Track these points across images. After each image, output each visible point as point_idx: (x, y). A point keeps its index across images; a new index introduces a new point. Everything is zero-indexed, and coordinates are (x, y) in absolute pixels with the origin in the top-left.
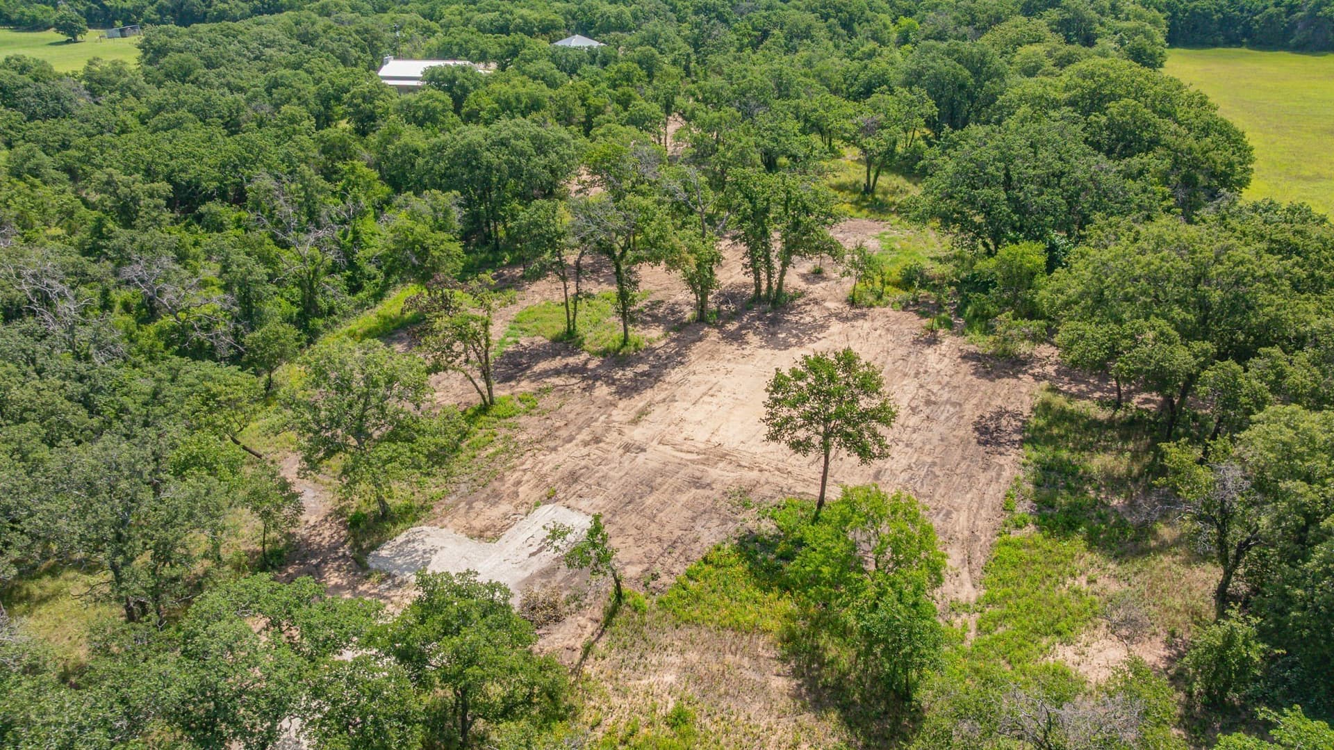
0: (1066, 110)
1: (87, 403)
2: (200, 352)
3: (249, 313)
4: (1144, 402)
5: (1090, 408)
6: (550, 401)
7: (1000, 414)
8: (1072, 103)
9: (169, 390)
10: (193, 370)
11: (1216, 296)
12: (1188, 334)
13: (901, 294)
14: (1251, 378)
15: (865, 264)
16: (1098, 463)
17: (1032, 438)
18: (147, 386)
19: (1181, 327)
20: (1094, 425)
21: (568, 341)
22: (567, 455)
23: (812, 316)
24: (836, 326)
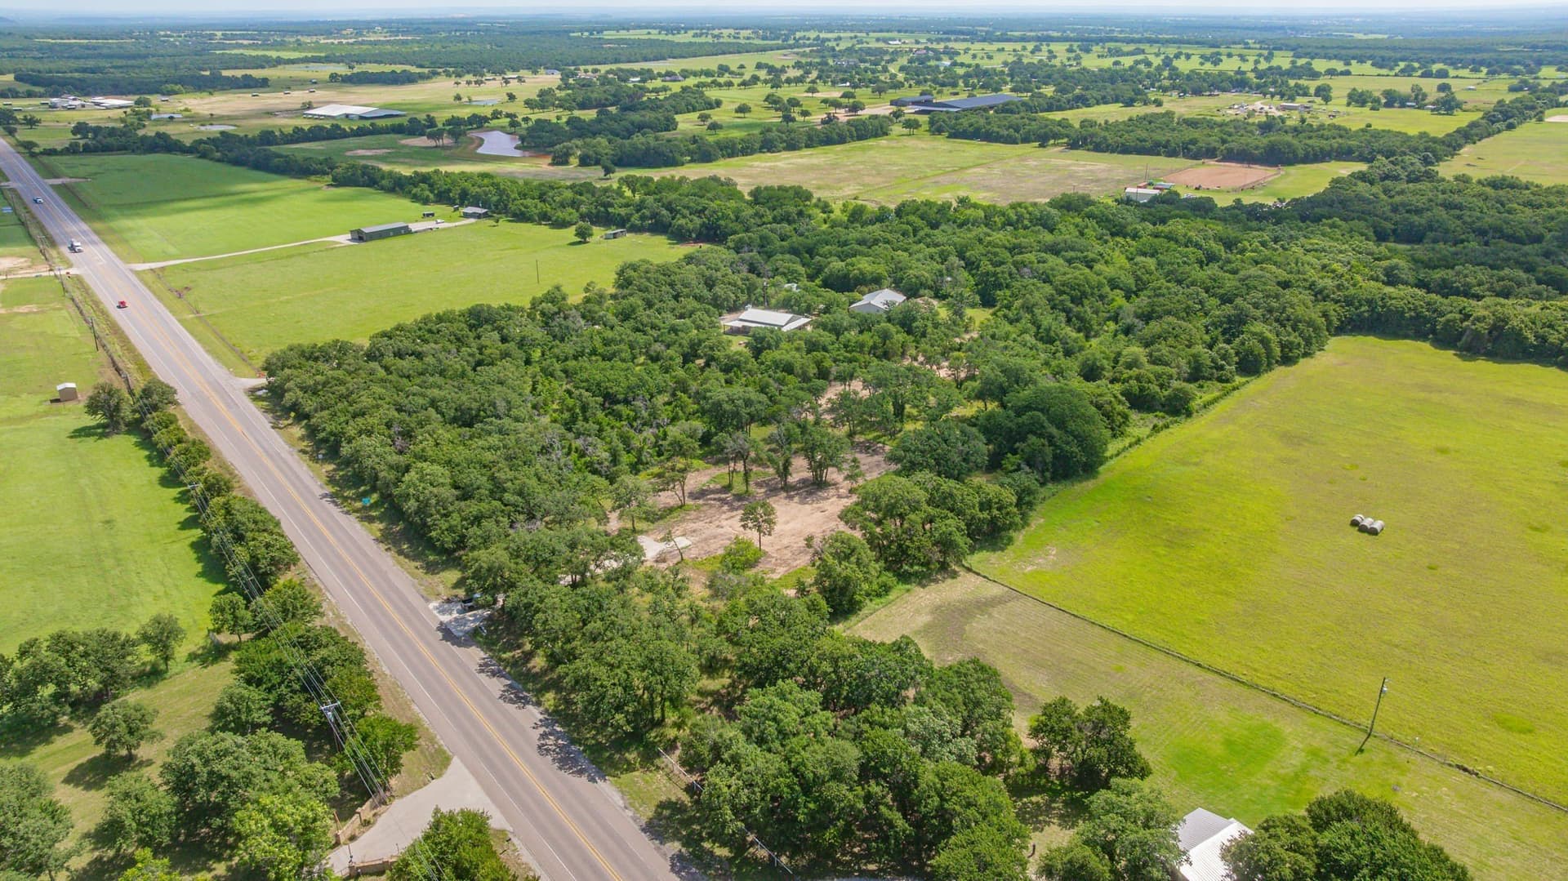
1: (559, 482)
2: (595, 472)
3: (615, 460)
6: (705, 508)
9: (582, 483)
10: (591, 477)
18: (576, 480)
21: (727, 488)
22: (697, 525)
23: (829, 494)
24: (833, 499)
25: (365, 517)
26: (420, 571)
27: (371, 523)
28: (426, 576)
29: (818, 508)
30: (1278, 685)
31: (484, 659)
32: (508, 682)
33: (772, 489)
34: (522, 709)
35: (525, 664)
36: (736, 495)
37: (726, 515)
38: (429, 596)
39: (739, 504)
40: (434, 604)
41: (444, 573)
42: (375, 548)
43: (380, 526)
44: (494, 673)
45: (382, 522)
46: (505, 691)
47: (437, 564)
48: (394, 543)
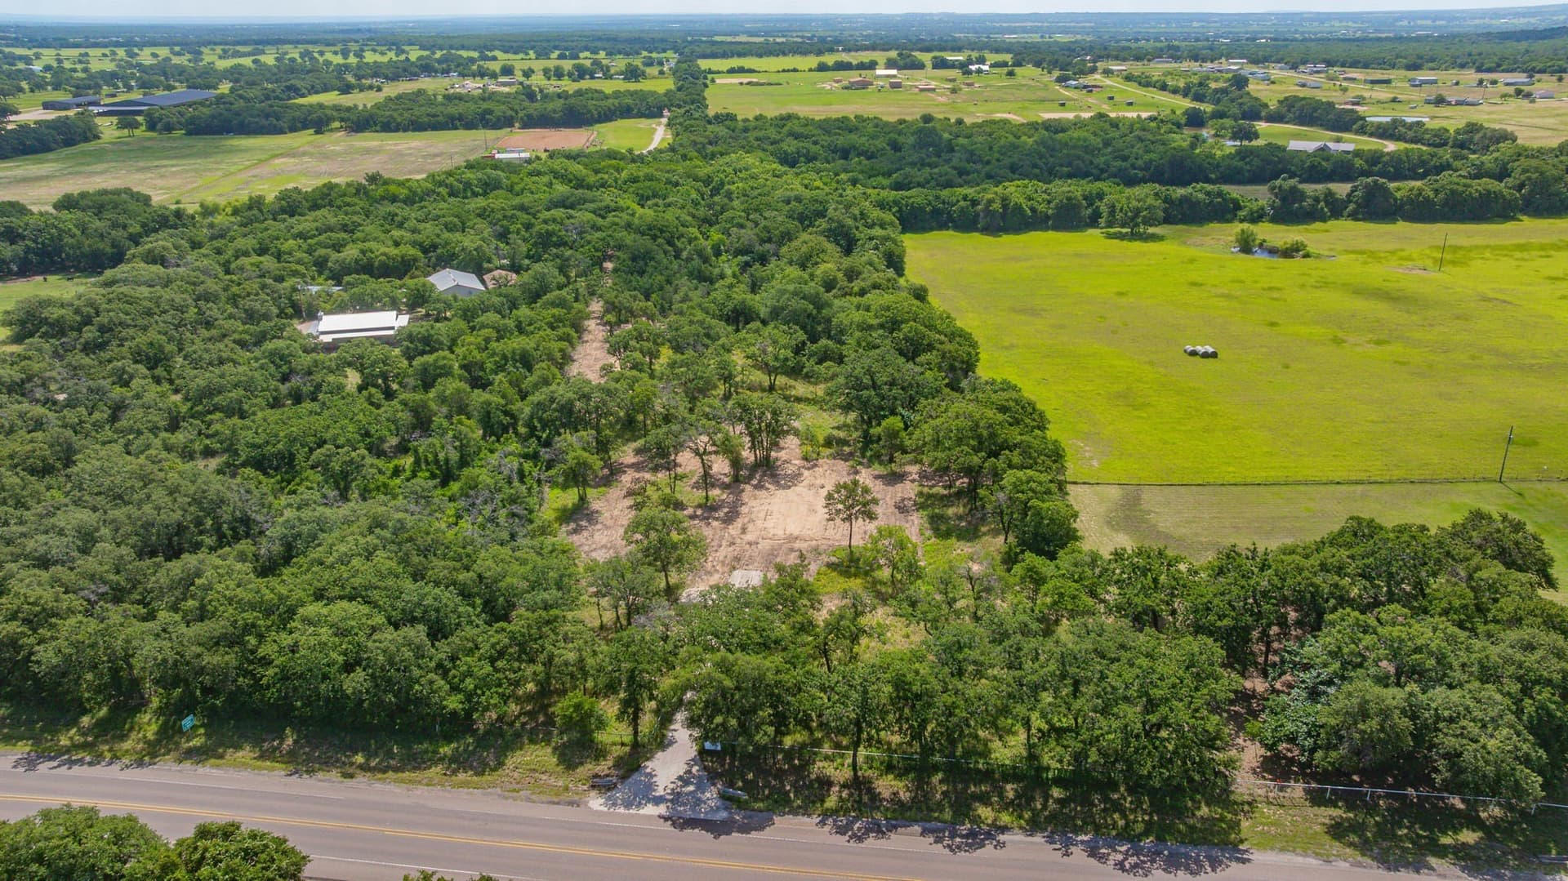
0: (881, 332)
4: (962, 482)
5: (939, 490)
7: (903, 500)
8: (882, 326)
11: (985, 433)
12: (976, 450)
13: (828, 451)
14: (1001, 463)
15: (808, 438)
16: (951, 511)
17: (921, 507)
19: (973, 448)
20: (943, 497)
22: (725, 552)
23: (790, 469)
24: (806, 473)
25: (190, 754)
26: (461, 776)
27: (221, 757)
28: (487, 778)
29: (811, 486)
30: (1397, 474)
31: (823, 823)
32: (917, 828)
33: (725, 487)
34: (1003, 845)
35: (875, 797)
36: (699, 506)
37: (734, 530)
38: (560, 798)
39: (721, 513)
40: (596, 803)
41: (514, 759)
42: (325, 786)
43: (246, 754)
44: (878, 831)
45: (237, 747)
46: (938, 840)
47: (473, 753)
48: (327, 764)
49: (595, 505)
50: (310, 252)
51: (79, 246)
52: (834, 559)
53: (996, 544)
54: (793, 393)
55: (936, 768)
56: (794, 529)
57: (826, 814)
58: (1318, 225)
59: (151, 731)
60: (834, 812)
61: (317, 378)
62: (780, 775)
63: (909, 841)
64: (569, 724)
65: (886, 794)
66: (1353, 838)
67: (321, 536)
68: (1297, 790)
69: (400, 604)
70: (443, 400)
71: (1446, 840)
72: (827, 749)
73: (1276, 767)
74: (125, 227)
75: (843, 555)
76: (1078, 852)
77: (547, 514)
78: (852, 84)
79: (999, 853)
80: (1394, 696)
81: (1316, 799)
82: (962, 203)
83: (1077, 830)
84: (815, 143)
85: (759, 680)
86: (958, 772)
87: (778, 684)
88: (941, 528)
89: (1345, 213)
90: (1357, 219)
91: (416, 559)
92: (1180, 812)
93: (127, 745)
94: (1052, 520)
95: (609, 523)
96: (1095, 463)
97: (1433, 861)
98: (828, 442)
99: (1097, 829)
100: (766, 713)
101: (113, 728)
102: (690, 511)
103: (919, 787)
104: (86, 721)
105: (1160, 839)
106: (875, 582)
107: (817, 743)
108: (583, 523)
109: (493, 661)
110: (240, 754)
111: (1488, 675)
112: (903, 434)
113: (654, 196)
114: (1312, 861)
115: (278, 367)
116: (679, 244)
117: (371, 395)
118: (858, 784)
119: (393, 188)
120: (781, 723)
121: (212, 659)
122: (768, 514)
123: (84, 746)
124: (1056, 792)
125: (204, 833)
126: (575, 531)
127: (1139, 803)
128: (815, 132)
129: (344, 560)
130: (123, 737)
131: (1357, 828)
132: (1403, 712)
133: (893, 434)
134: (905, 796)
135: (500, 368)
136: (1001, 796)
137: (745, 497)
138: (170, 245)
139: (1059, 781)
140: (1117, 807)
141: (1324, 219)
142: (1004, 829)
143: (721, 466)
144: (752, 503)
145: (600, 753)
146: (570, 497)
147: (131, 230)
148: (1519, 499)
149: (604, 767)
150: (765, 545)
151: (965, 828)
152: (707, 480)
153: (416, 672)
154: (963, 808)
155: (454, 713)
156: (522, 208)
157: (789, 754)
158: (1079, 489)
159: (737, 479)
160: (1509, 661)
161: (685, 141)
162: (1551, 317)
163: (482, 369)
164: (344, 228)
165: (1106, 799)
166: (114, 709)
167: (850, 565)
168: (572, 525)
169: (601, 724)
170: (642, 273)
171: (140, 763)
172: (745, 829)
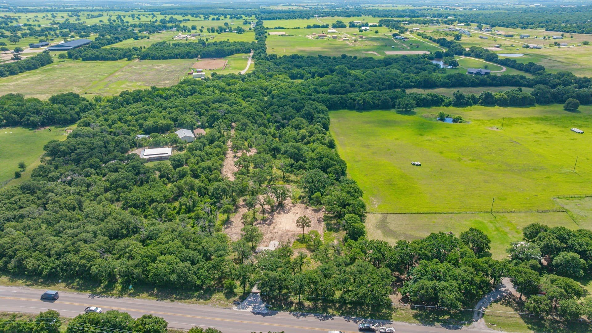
5: (330, 215)
6: (260, 228)
7: (319, 218)
11: (342, 201)
13: (300, 201)
14: (346, 210)
15: (293, 197)
16: (333, 222)
17: (324, 220)
20: (331, 217)
21: (255, 218)
22: (269, 235)
23: (288, 207)
24: (293, 208)
25: (130, 295)
26: (201, 301)
27: (139, 296)
28: (207, 301)
29: (294, 213)
30: (463, 210)
31: (290, 313)
32: (313, 315)
33: (269, 213)
34: (333, 319)
35: (304, 307)
36: (262, 220)
37: (271, 227)
38: (226, 307)
39: (267, 222)
40: (235, 308)
41: (214, 296)
42: (166, 303)
43: (145, 295)
44: (304, 315)
45: (143, 293)
46: (318, 318)
47: (203, 295)
48: (166, 298)
49: (232, 219)
50: (137, 121)
51: (61, 117)
52: (299, 238)
53: (343, 234)
54: (291, 179)
55: (319, 299)
56: (288, 228)
57: (291, 311)
58: (469, 107)
59: (120, 288)
60: (293, 311)
61: (148, 175)
62: (281, 301)
63: (311, 318)
64: (227, 288)
65: (306, 306)
66: (419, 318)
67: (159, 234)
68: (408, 306)
69: (183, 256)
70: (186, 183)
71: (441, 318)
72: (293, 294)
73: (405, 300)
74: (74, 109)
75: (301, 236)
76: (351, 321)
77: (218, 223)
78: (319, 36)
79: (332, 321)
80: (431, 284)
81: (413, 308)
82: (350, 100)
83: (352, 315)
84: (303, 69)
85: (275, 279)
86: (325, 300)
87: (280, 279)
88: (330, 228)
89: (479, 103)
90: (482, 105)
91: (186, 242)
92: (379, 311)
93: (115, 292)
94: (357, 229)
95: (236, 225)
96: (376, 206)
97: (436, 323)
98: (299, 198)
99: (357, 315)
100: (277, 286)
101: (110, 287)
102: (259, 221)
103: (315, 304)
104: (102, 285)
105: (372, 318)
106: (309, 245)
107: (290, 293)
108: (229, 225)
109: (208, 271)
110: (144, 295)
111: (455, 278)
112: (321, 197)
113: (248, 97)
114: (407, 324)
115: (135, 170)
116: (256, 118)
117: (164, 181)
118: (300, 304)
119: (161, 92)
120: (281, 288)
121: (136, 271)
122: (281, 223)
123: (103, 292)
124: (349, 306)
125: (145, 317)
126: (227, 228)
127: (369, 309)
128: (304, 64)
129: (167, 242)
130: (113, 290)
131: (420, 315)
132: (432, 288)
133: (317, 198)
134: (311, 306)
135: (202, 171)
136: (335, 307)
137: (275, 216)
138: (90, 118)
139: (350, 303)
140: (363, 310)
141: (471, 105)
142: (334, 315)
143: (267, 207)
144: (277, 219)
145: (235, 295)
146: (225, 217)
147: (76, 110)
148: (494, 219)
149: (236, 299)
150: (280, 233)
151: (324, 315)
152: (264, 211)
153: (189, 274)
154: (325, 310)
155: (198, 285)
156: (205, 102)
157: (283, 296)
158: (370, 215)
159: (273, 211)
160: (460, 275)
161: (259, 70)
162: (528, 149)
163: (197, 171)
164: (147, 111)
165: (361, 308)
166: (109, 282)
167: (302, 240)
168: (226, 226)
169: (236, 287)
170: (244, 130)
171: (119, 297)
172: (271, 315)
